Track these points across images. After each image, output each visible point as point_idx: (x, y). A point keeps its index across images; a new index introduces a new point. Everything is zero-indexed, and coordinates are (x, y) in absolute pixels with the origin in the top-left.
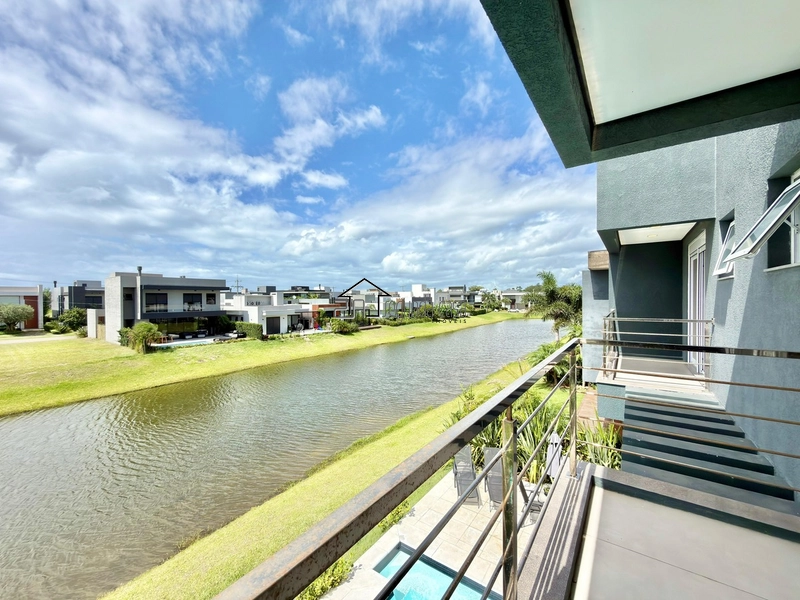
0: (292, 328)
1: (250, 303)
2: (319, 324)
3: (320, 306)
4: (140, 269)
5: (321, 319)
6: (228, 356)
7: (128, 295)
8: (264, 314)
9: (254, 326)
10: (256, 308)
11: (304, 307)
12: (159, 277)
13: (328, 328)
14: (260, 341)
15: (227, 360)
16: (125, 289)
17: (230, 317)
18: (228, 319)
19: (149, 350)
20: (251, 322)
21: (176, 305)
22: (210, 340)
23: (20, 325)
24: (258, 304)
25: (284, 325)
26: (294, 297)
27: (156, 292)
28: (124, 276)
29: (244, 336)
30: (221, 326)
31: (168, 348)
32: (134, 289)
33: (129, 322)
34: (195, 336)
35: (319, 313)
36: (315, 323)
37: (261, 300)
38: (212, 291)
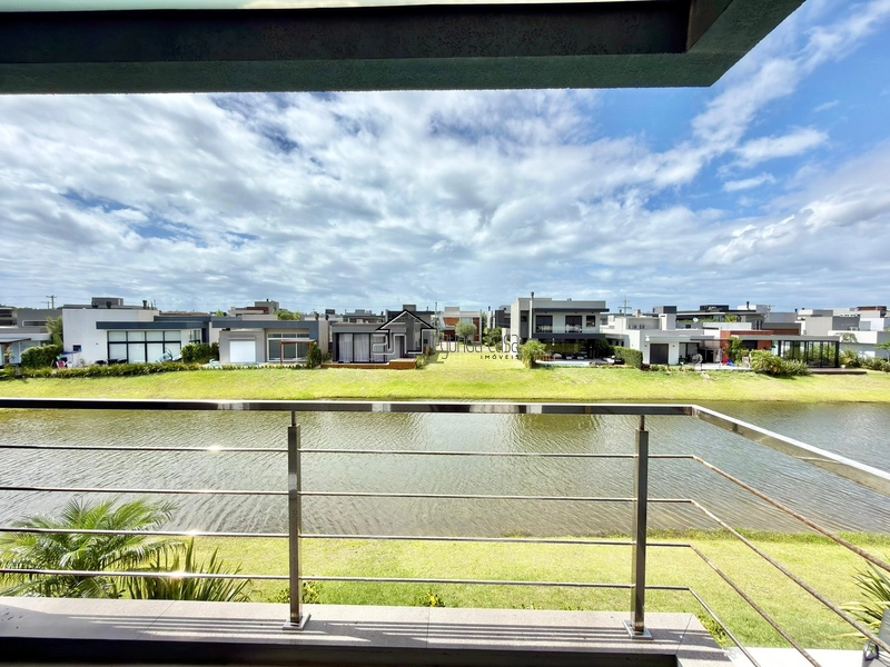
0: (686, 359)
1: (632, 326)
2: (730, 358)
3: (733, 333)
4: (533, 294)
5: (732, 352)
6: (601, 381)
7: (524, 317)
8: (648, 339)
9: (634, 352)
10: (638, 332)
11: (708, 333)
12: (549, 300)
13: (745, 365)
14: (639, 370)
15: (599, 386)
16: (521, 312)
17: (610, 341)
18: (607, 343)
19: (534, 365)
20: (632, 348)
21: (559, 327)
22: (586, 363)
23: (470, 338)
24: (642, 327)
25: (674, 354)
26: (696, 320)
27: (544, 316)
28: (522, 301)
29: (622, 363)
30: (600, 349)
31: (549, 366)
32: (528, 312)
33: (524, 340)
34: (575, 358)
35: (731, 342)
36: (723, 355)
37: (646, 324)
38: (594, 313)
